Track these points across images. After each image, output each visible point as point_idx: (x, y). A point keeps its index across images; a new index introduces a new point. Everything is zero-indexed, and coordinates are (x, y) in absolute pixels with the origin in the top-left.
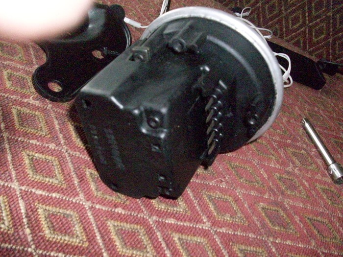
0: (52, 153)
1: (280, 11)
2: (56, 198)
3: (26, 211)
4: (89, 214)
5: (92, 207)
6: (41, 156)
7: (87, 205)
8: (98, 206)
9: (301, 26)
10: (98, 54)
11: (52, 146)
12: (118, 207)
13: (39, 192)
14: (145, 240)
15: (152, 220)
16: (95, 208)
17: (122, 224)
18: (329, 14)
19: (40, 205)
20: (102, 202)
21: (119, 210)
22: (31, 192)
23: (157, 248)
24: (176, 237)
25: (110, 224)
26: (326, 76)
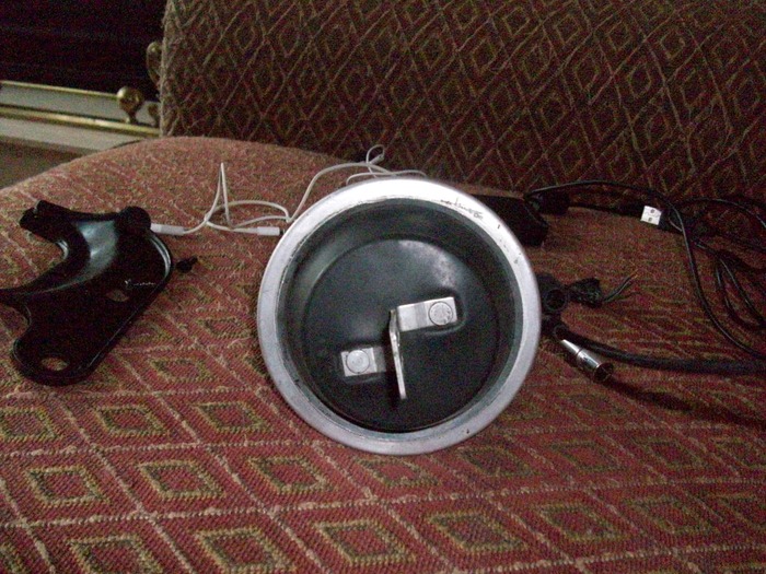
0: (72, 460)
1: (439, 135)
2: (96, 522)
3: (50, 554)
4: (159, 530)
5: (162, 520)
6: (55, 469)
7: (152, 518)
8: (171, 516)
9: (485, 150)
10: (119, 296)
11: (70, 449)
12: (208, 506)
13: (65, 522)
14: (266, 546)
15: (272, 513)
16: (168, 520)
17: (220, 532)
18: (524, 112)
19: (73, 540)
20: (178, 506)
21: (210, 511)
22: (52, 526)
23: (291, 552)
24: (320, 527)
25: (200, 536)
26: (548, 218)
